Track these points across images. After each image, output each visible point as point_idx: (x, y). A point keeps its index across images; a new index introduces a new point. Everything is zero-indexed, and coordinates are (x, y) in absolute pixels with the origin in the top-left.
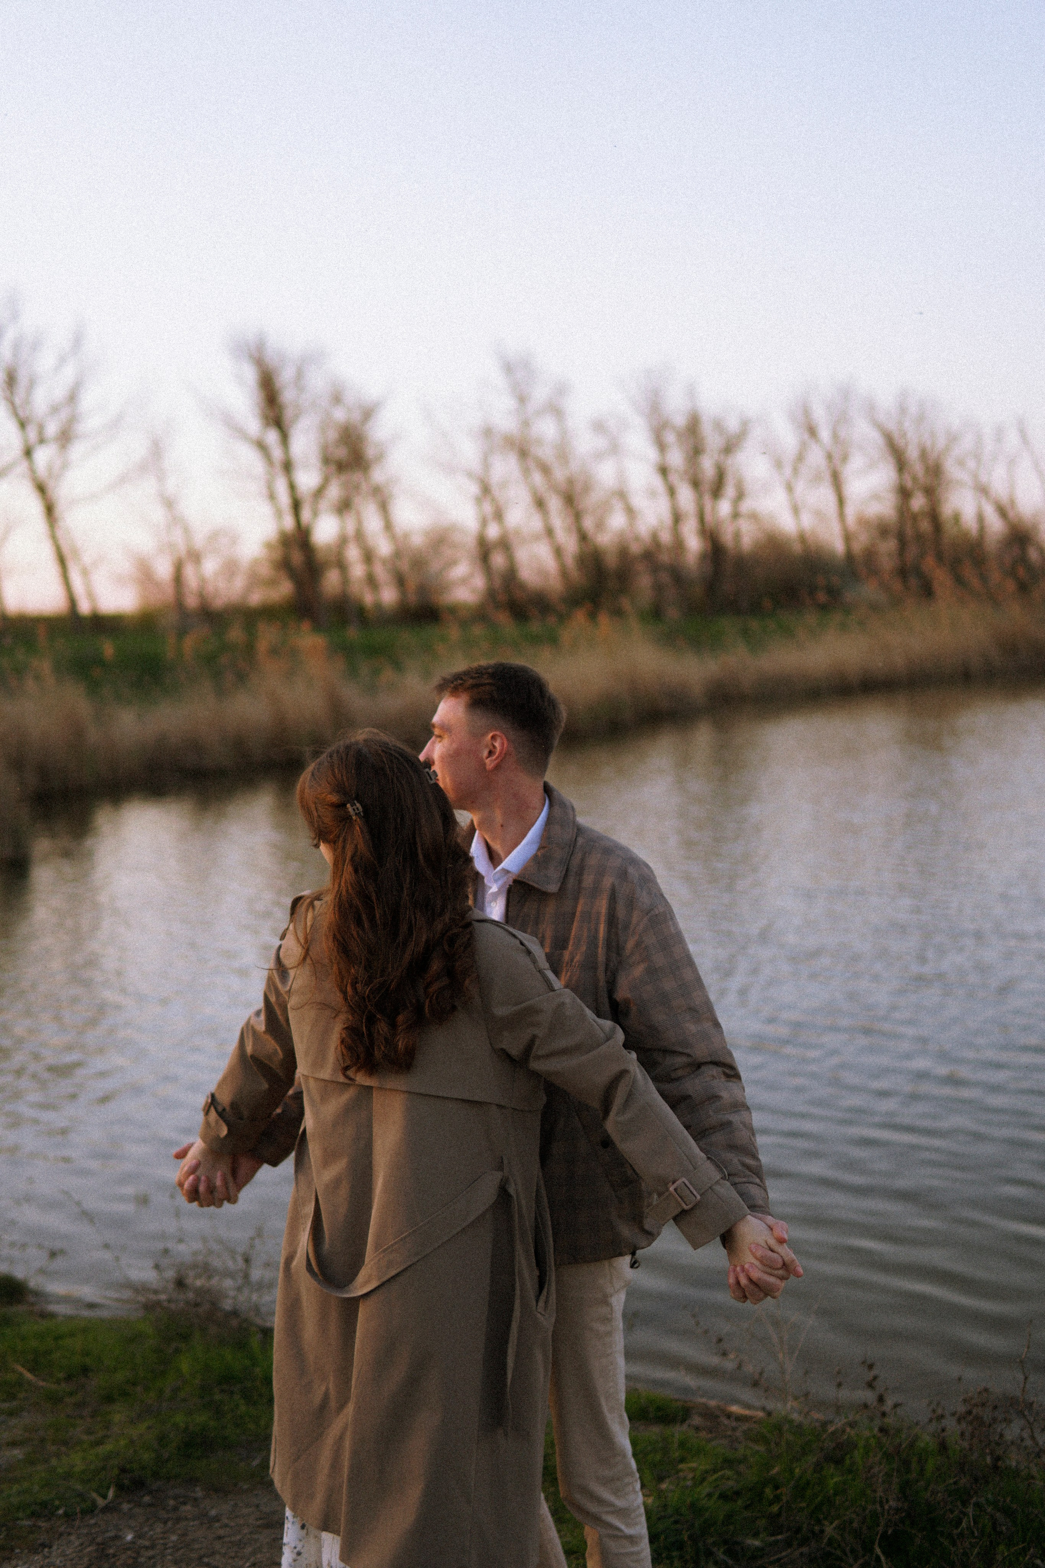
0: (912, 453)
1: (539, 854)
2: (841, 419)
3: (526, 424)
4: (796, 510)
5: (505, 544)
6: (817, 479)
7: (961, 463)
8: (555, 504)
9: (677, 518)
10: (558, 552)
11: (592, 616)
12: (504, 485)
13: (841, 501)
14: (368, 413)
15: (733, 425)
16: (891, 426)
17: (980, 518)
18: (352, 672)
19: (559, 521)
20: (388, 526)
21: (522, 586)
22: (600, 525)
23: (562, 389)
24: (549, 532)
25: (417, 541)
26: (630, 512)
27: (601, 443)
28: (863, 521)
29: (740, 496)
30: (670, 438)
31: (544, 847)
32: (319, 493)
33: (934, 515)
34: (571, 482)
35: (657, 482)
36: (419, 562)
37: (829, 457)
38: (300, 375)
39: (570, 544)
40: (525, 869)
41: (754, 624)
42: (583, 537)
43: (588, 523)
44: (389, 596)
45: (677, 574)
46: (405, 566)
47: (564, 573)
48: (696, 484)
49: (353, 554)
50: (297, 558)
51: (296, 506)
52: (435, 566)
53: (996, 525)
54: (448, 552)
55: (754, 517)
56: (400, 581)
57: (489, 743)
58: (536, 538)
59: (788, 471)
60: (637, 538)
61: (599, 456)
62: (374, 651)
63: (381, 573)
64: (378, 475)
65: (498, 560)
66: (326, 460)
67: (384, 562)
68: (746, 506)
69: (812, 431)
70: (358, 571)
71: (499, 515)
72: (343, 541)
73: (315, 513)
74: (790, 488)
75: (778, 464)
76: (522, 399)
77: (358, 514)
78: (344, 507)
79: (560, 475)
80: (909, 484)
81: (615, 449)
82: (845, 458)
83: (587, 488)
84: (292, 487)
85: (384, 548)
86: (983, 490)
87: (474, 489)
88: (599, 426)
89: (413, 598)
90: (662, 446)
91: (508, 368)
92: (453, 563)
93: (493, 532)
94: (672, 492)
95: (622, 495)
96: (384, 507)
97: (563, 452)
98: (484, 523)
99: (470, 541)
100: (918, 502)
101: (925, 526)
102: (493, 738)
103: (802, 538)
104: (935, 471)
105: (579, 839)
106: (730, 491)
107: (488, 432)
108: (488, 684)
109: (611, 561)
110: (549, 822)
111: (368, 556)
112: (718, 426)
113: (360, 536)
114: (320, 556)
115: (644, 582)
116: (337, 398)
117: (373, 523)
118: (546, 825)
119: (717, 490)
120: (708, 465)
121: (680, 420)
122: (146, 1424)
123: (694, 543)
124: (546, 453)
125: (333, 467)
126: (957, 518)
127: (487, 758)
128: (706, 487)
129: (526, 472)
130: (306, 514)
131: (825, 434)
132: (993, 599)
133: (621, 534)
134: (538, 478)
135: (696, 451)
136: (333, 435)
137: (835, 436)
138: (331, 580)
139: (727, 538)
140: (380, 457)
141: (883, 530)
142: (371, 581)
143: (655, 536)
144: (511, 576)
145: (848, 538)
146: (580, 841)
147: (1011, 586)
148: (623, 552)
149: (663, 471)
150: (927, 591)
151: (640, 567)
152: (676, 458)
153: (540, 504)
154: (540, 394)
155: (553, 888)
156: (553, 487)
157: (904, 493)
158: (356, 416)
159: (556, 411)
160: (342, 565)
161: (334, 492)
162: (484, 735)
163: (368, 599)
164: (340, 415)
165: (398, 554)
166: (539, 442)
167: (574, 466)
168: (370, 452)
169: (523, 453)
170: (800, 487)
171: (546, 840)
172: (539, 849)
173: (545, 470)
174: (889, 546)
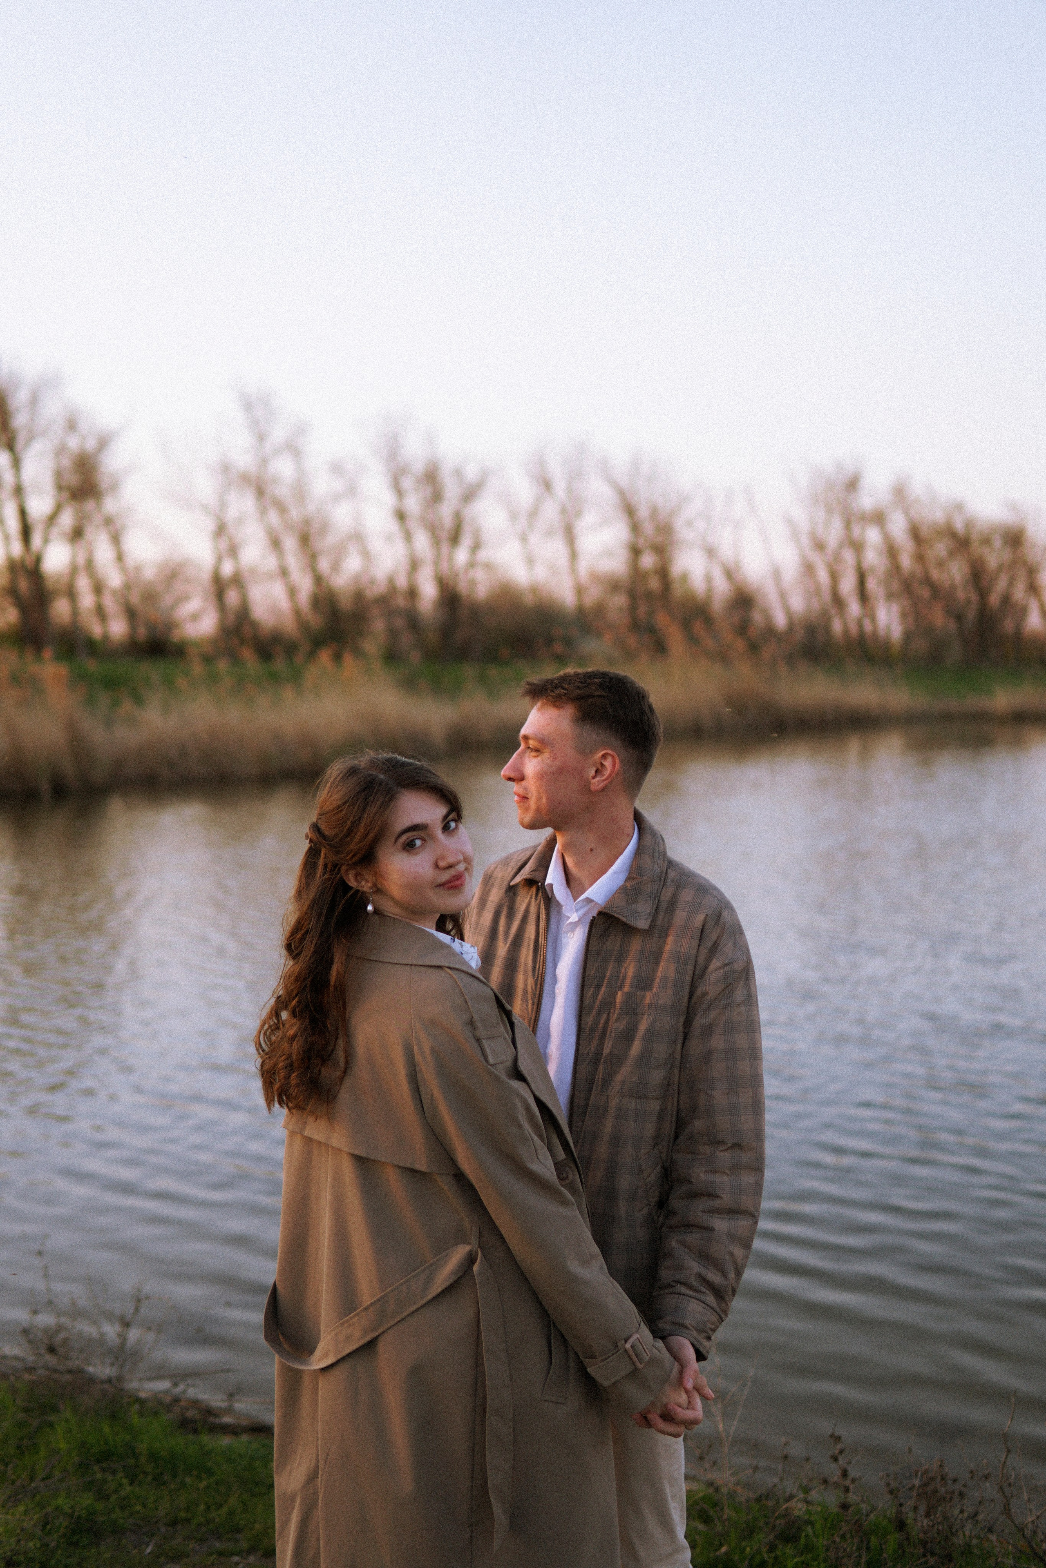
0: (643, 512)
1: (628, 885)
2: (575, 475)
3: (264, 462)
4: (530, 561)
5: (237, 580)
6: (549, 533)
7: (689, 523)
8: (290, 543)
9: (414, 565)
10: (292, 592)
11: (337, 657)
12: (240, 521)
13: (573, 555)
14: (103, 443)
15: (471, 474)
16: (624, 483)
17: (709, 579)
18: (90, 701)
19: (294, 560)
20: (120, 558)
21: (254, 625)
22: (336, 566)
23: (301, 430)
24: (284, 572)
25: (149, 574)
26: (366, 555)
27: (338, 485)
28: (595, 577)
29: (476, 547)
30: (407, 483)
31: (634, 878)
32: (52, 519)
33: (663, 572)
34: (307, 522)
35: (393, 526)
36: (150, 596)
37: (563, 511)
38: (34, 401)
39: (305, 585)
40: (611, 901)
41: (493, 672)
42: (318, 579)
43: (324, 565)
44: (118, 628)
45: (413, 620)
46: (135, 599)
47: (297, 612)
48: (433, 529)
49: (83, 584)
50: (24, 585)
51: (26, 532)
52: (167, 600)
53: (722, 587)
54: (179, 587)
55: (489, 566)
56: (131, 614)
57: (598, 761)
58: (270, 576)
59: (523, 521)
60: (372, 581)
61: (337, 498)
62: (112, 684)
63: (110, 604)
64: (110, 505)
65: (232, 597)
66: (60, 488)
67: (114, 592)
68: (483, 555)
69: (547, 485)
70: (87, 601)
71: (233, 551)
72: (74, 570)
73: (46, 541)
74: (524, 539)
75: (514, 516)
76: (261, 438)
77: (90, 543)
78: (77, 534)
79: (295, 514)
80: (641, 542)
81: (352, 491)
82: (579, 513)
83: (324, 528)
84: (23, 513)
85: (114, 579)
86: (711, 552)
87: (210, 525)
88: (337, 469)
89: (142, 632)
90: (399, 492)
91: (248, 406)
92: (184, 598)
93: (227, 569)
94: (408, 537)
95: (358, 537)
96: (116, 539)
97: (300, 492)
98: (220, 559)
99: (206, 575)
100: (648, 561)
101: (654, 584)
102: (604, 756)
103: (534, 590)
104: (666, 530)
105: (669, 871)
106: (466, 541)
107: (226, 468)
108: (599, 696)
109: (345, 603)
110: (639, 851)
111: (98, 588)
112: (458, 472)
113: (90, 566)
114: (50, 584)
115: (379, 625)
116: (72, 425)
117: (104, 553)
118: (636, 854)
119: (455, 538)
120: (446, 511)
121: (419, 467)
122: (22, 1508)
123: (429, 591)
124: (283, 491)
125: (66, 495)
126: (685, 578)
127: (594, 778)
128: (444, 535)
129: (263, 511)
130: (37, 540)
131: (560, 488)
132: (723, 657)
133: (357, 578)
134: (273, 517)
135: (437, 497)
136: (66, 462)
137: (570, 490)
138: (61, 609)
139: (463, 587)
140: (115, 487)
141: (614, 586)
142: (100, 612)
143: (391, 581)
144: (244, 612)
145: (580, 591)
146: (672, 874)
147: (740, 644)
148: (359, 596)
149: (401, 516)
150: (660, 647)
151: (375, 611)
152: (413, 504)
153: (276, 544)
154: (278, 434)
155: (642, 923)
156: (288, 526)
157: (635, 552)
158: (91, 445)
159: (294, 449)
160: (71, 593)
161: (67, 519)
162: (593, 752)
163: (96, 630)
164: (73, 443)
165: (127, 587)
166: (275, 480)
167: (311, 507)
168: (104, 482)
169: (260, 492)
170: (534, 539)
171: (635, 871)
172: (627, 879)
173: (282, 509)
174: (620, 601)
